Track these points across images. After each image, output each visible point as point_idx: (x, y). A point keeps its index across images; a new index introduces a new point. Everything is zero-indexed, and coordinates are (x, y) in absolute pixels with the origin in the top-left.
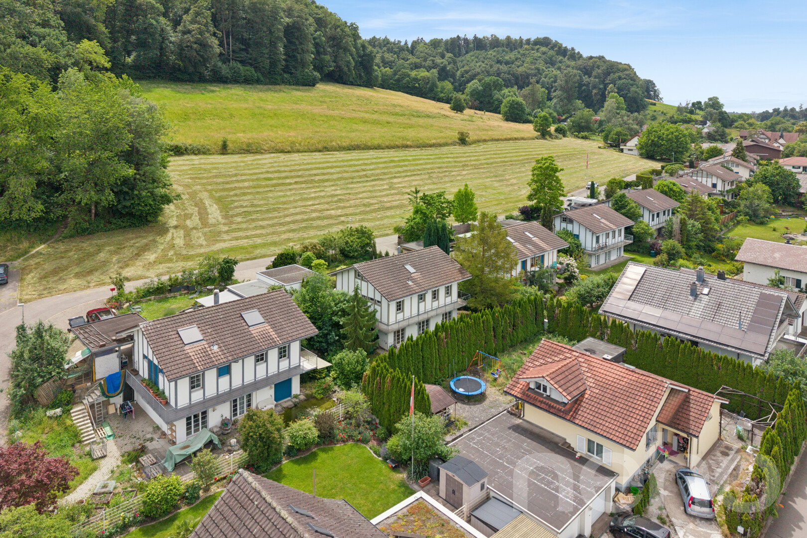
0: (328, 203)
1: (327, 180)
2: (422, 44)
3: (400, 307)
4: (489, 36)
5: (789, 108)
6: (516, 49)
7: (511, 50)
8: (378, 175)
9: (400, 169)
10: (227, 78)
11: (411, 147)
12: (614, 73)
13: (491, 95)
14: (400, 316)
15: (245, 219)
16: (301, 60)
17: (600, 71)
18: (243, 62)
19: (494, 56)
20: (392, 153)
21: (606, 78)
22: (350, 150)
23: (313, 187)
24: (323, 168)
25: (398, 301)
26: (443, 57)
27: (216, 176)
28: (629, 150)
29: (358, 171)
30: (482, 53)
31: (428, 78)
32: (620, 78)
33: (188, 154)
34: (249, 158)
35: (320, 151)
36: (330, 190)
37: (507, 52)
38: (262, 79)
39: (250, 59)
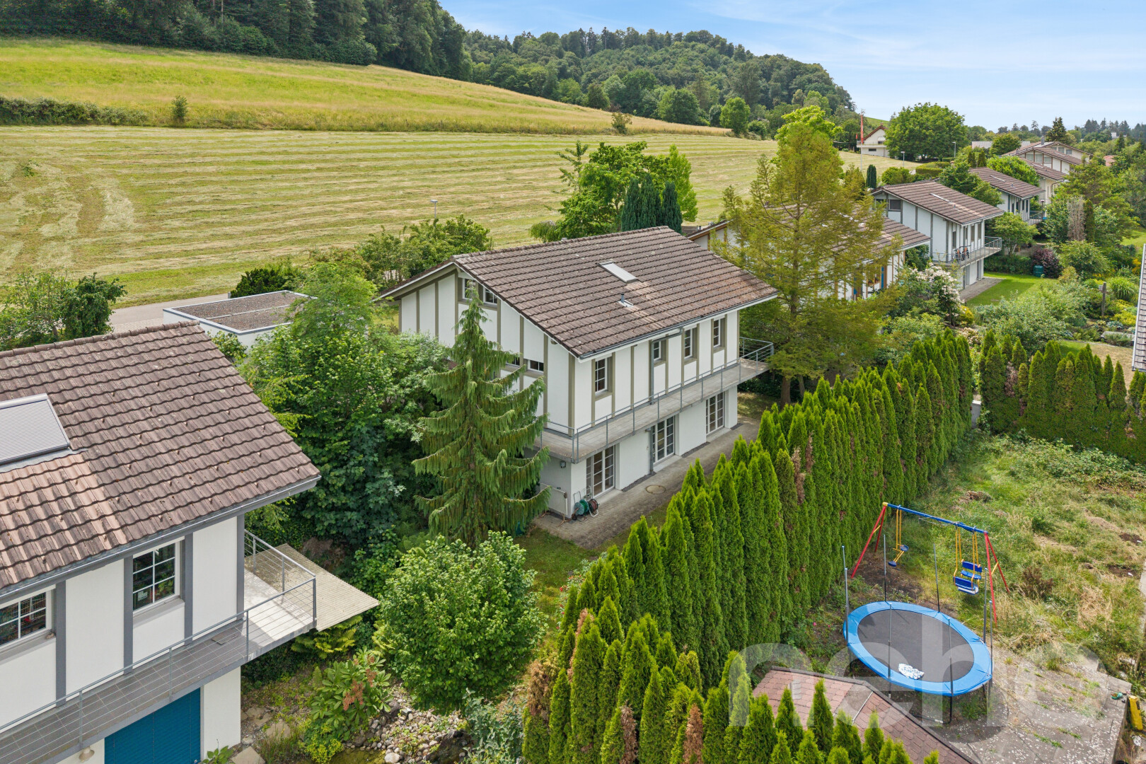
0: (384, 199)
1: (383, 168)
2: (530, 40)
3: (602, 379)
4: (625, 30)
5: (1019, 126)
6: (661, 47)
7: (656, 49)
8: (482, 163)
9: (521, 157)
10: (213, 41)
11: (536, 132)
12: (802, 74)
13: (638, 96)
14: (604, 407)
15: (191, 224)
16: (345, 21)
17: (782, 72)
18: (242, 20)
19: (633, 56)
20: (503, 138)
21: (790, 81)
22: (427, 130)
23: (356, 176)
24: (377, 151)
25: (598, 357)
26: (560, 55)
27: (147, 156)
28: (871, 150)
29: (444, 157)
30: (615, 53)
31: (543, 76)
32: (810, 81)
33: (98, 124)
34: (228, 135)
35: (371, 130)
36: (387, 181)
37: (650, 51)
38: (276, 47)
39: (256, 15)
